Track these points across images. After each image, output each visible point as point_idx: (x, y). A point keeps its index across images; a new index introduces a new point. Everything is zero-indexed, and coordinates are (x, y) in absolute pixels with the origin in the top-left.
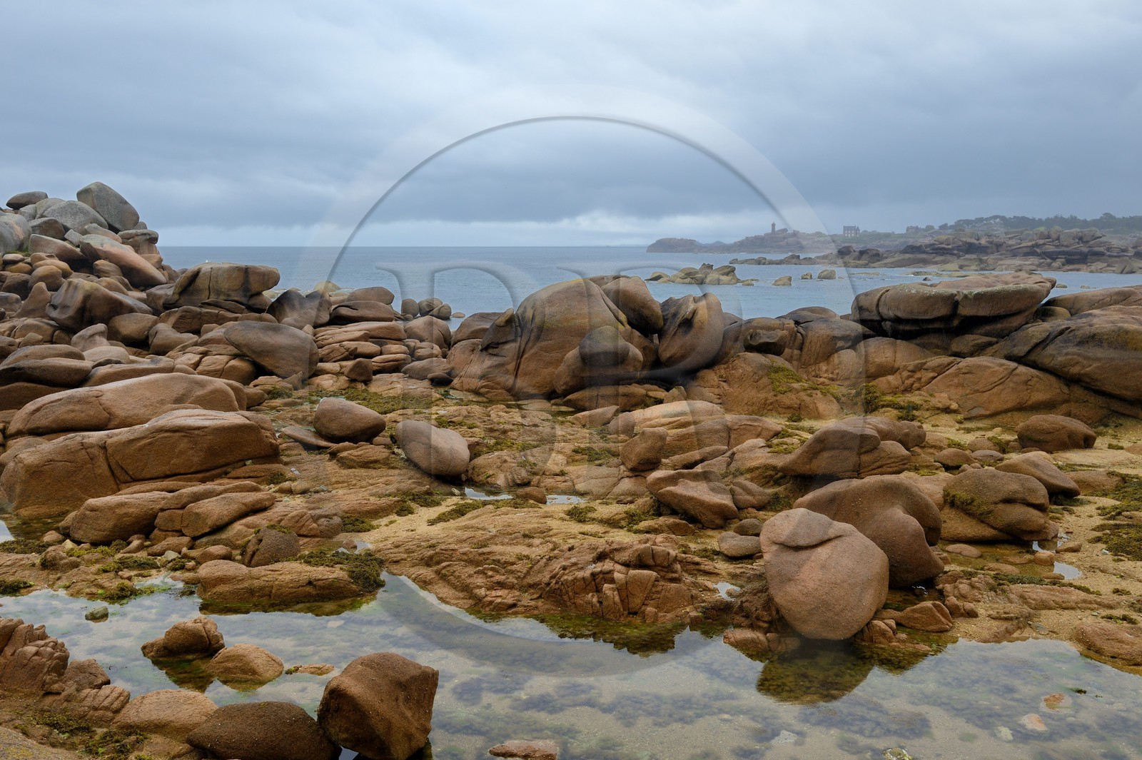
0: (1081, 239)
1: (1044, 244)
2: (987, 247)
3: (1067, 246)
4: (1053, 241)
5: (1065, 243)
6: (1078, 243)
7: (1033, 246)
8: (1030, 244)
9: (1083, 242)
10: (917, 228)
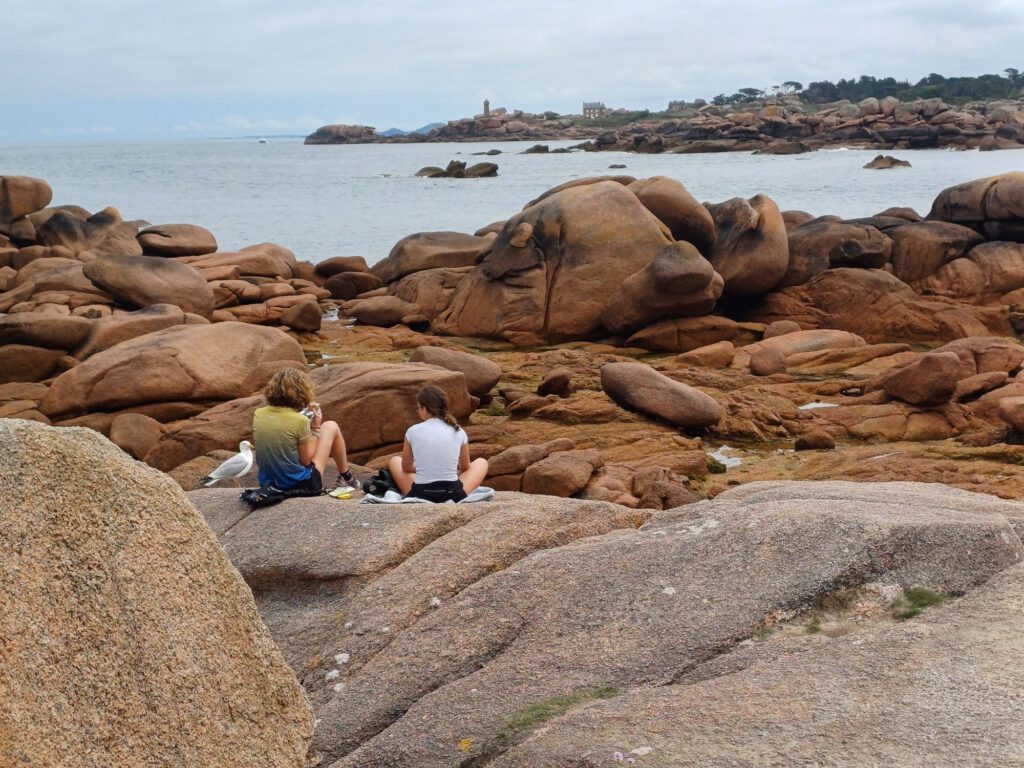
0: (921, 112)
1: (875, 121)
2: (800, 128)
3: (904, 124)
4: (886, 117)
5: (902, 120)
6: (919, 119)
7: (860, 125)
8: (857, 121)
9: (924, 117)
10: (682, 103)
